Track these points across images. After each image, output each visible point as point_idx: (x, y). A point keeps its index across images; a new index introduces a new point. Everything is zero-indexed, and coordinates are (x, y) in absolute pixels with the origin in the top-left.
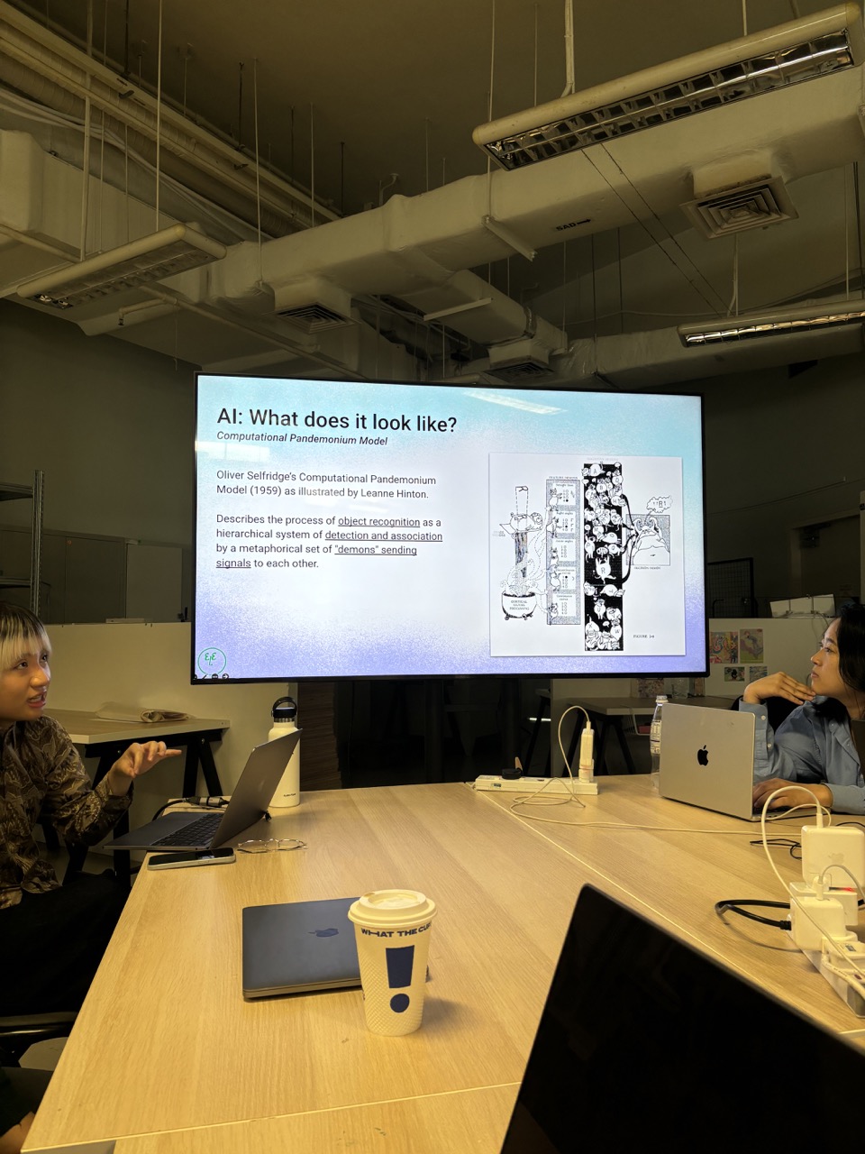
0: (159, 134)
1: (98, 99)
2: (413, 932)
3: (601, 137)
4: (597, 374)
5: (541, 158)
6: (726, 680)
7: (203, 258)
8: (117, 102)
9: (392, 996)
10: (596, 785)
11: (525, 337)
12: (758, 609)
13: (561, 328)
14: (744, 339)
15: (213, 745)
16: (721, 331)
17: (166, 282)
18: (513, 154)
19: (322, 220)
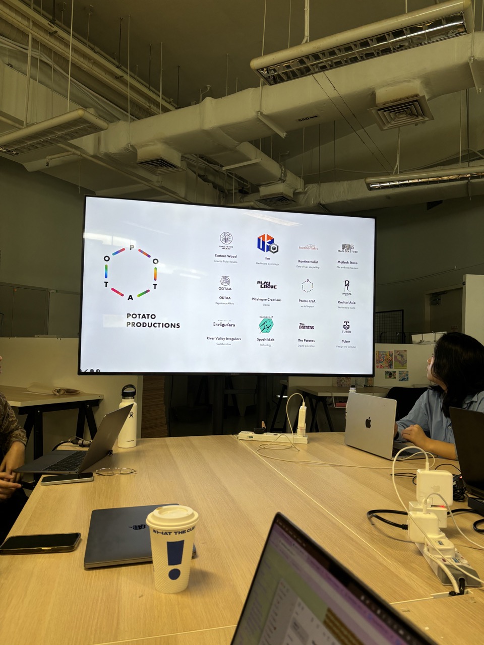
0: (70, 55)
1: (36, 34)
2: (183, 532)
3: (324, 68)
4: (320, 204)
5: (289, 79)
6: (385, 378)
7: (95, 129)
8: (48, 37)
9: (170, 570)
10: (307, 438)
11: (280, 181)
12: (405, 339)
13: (300, 177)
14: (402, 187)
15: (94, 408)
16: (389, 182)
17: (73, 142)
18: (274, 76)
19: (166, 110)
